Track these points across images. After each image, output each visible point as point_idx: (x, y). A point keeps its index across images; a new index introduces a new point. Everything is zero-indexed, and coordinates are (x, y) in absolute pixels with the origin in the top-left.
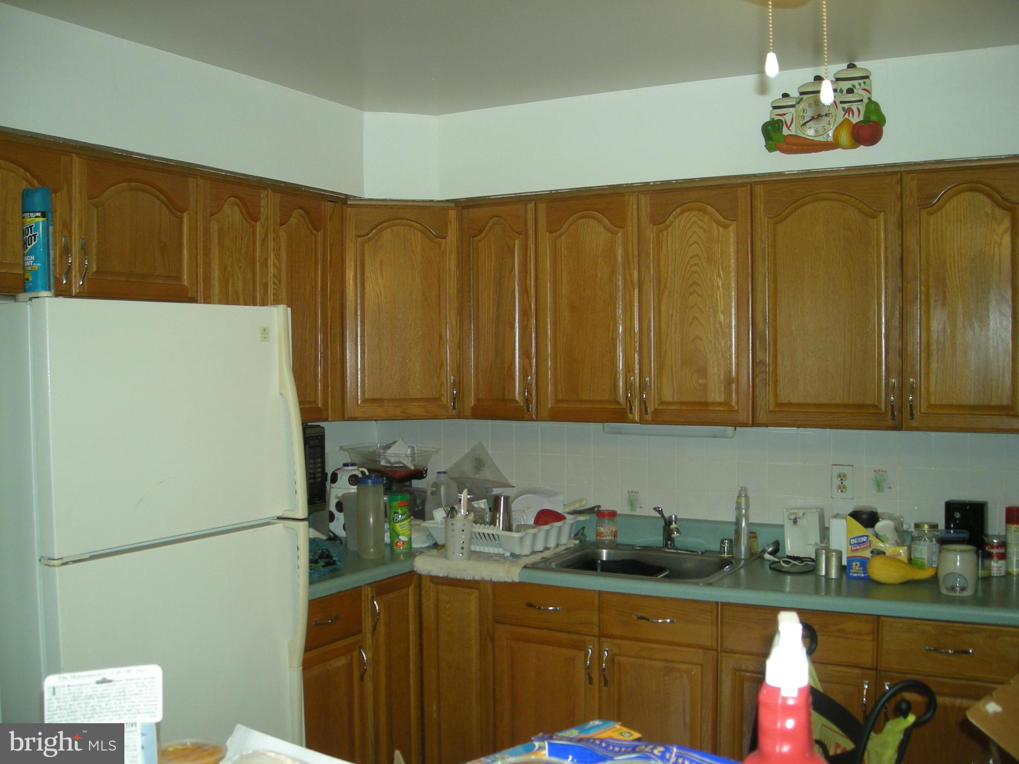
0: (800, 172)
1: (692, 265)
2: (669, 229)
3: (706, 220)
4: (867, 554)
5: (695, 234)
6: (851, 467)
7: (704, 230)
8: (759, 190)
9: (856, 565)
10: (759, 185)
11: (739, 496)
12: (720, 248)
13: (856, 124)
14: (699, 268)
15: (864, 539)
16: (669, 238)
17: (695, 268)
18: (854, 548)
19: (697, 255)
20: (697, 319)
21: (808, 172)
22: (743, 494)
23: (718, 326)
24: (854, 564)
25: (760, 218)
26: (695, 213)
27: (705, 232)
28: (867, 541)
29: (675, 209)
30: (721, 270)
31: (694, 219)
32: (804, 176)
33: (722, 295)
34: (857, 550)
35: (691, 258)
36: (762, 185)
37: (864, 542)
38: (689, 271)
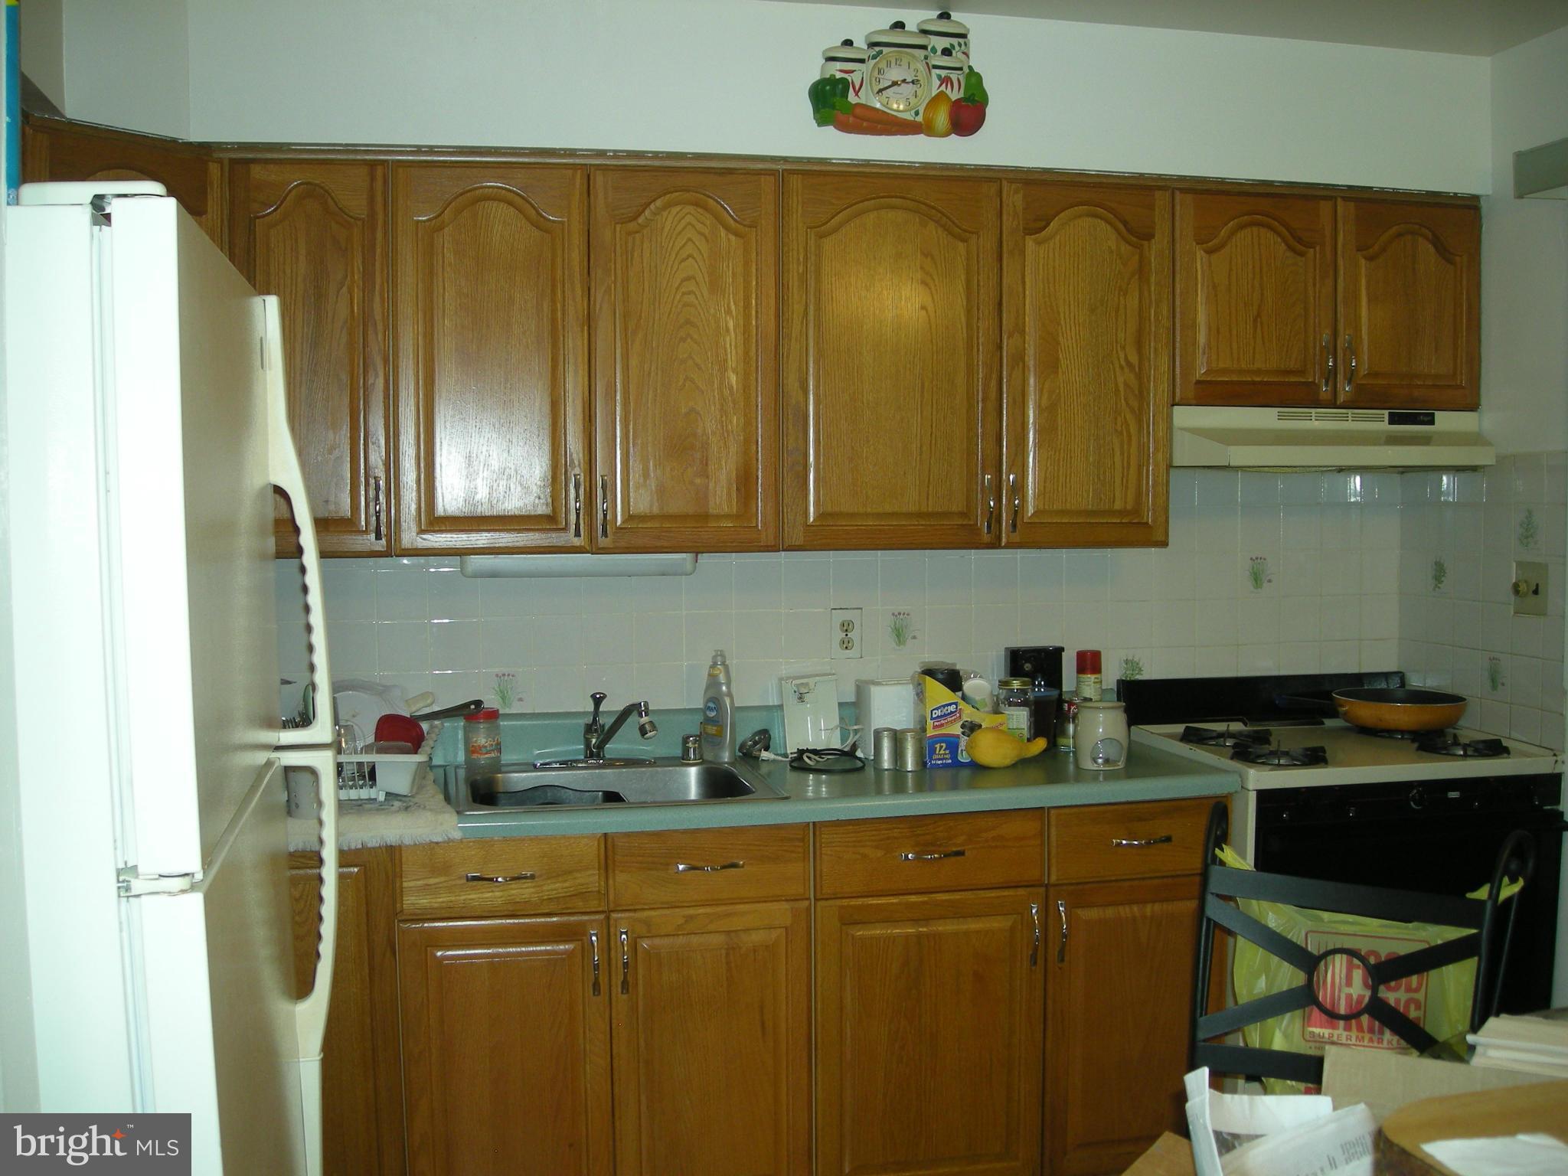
0: (854, 162)
1: (684, 294)
2: (645, 232)
3: (708, 223)
4: (956, 729)
5: (690, 242)
6: (860, 611)
7: (706, 237)
8: (795, 182)
9: (941, 747)
10: (795, 176)
11: (714, 665)
12: (731, 268)
13: (956, 100)
14: (697, 299)
15: (952, 708)
16: (645, 246)
17: (692, 298)
18: (937, 724)
19: (693, 277)
20: (693, 381)
21: (867, 163)
22: (719, 660)
23: (727, 392)
24: (938, 746)
25: (797, 226)
26: (690, 209)
27: (707, 241)
28: (955, 711)
29: (654, 200)
30: (732, 303)
31: (689, 218)
32: (861, 169)
33: (733, 343)
34: (942, 725)
35: (683, 281)
36: (800, 176)
37: (952, 712)
38: (679, 302)
